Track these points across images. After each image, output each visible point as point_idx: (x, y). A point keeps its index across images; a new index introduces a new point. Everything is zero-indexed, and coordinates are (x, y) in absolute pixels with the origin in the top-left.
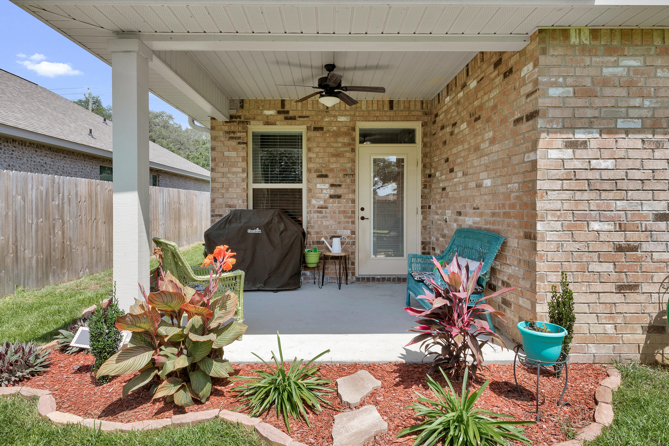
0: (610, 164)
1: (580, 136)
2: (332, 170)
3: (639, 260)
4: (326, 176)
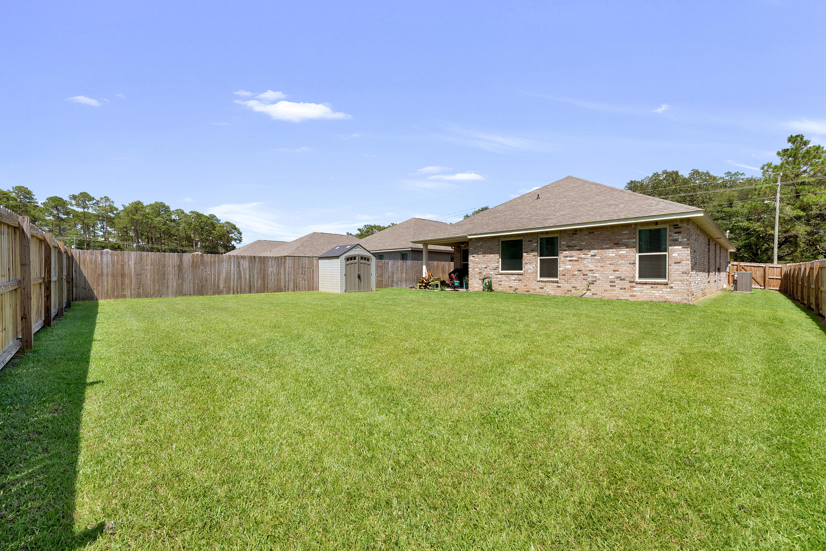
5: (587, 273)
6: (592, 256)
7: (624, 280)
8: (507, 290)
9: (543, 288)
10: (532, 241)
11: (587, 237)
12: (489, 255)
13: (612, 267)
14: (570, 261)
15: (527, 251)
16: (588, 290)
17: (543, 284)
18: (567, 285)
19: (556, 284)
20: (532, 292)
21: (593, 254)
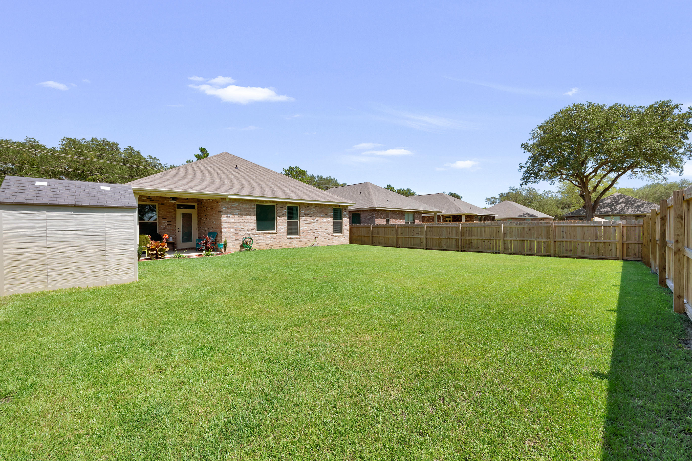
0: (233, 220)
1: (228, 216)
2: (168, 217)
3: (238, 235)
4: (166, 219)
5: (315, 231)
6: (317, 221)
7: (329, 234)
8: (264, 248)
9: (291, 243)
10: (283, 208)
11: (314, 209)
12: (246, 217)
13: (325, 228)
14: (306, 223)
15: (280, 215)
16: (315, 242)
17: (291, 240)
18: (305, 239)
19: (299, 240)
20: (284, 247)
21: (317, 220)
